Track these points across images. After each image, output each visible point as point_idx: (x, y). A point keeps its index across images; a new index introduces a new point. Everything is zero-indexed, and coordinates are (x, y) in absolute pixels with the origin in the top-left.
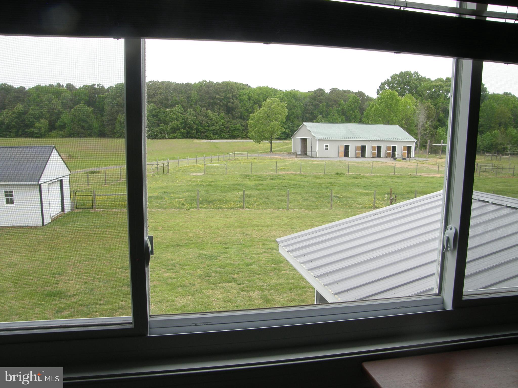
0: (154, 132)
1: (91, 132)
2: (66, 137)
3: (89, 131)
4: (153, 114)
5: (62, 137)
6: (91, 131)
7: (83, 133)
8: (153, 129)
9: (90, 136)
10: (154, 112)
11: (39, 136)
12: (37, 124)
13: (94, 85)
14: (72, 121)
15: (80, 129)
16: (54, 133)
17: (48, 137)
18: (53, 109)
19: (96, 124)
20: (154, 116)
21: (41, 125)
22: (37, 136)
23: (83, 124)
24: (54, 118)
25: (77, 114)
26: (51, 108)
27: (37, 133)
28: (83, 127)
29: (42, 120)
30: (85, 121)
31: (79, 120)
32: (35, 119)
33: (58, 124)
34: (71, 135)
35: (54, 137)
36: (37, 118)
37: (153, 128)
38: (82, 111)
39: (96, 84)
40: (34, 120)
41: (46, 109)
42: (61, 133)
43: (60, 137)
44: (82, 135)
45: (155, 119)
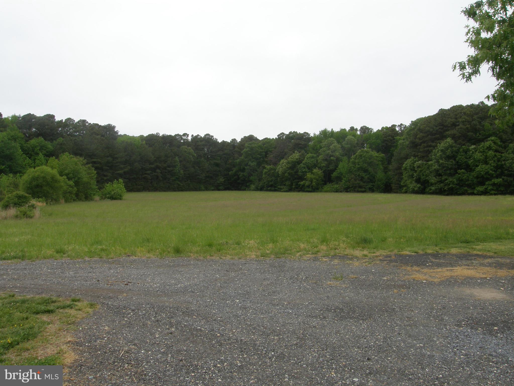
0: (449, 184)
1: (373, 186)
2: (341, 192)
3: (371, 184)
4: (448, 154)
5: (337, 192)
6: (373, 184)
7: (360, 187)
8: (446, 179)
9: (372, 190)
10: (449, 152)
11: (310, 190)
12: (309, 175)
13: (394, 126)
14: (350, 171)
15: (358, 182)
16: (328, 186)
17: (321, 191)
18: (331, 156)
19: (380, 175)
20: (448, 158)
21: (312, 176)
22: (308, 190)
23: (363, 175)
24: (331, 167)
25: (357, 161)
26: (328, 155)
27: (308, 187)
28: (362, 179)
29: (315, 171)
30: (366, 171)
31: (359, 169)
32: (309, 169)
33: (335, 174)
34: (347, 190)
35: (326, 191)
36: (310, 168)
37: (446, 177)
38: (364, 157)
39: (398, 124)
40: (307, 170)
41: (321, 156)
42: (336, 186)
43: (334, 192)
44: (360, 189)
45: (452, 162)
